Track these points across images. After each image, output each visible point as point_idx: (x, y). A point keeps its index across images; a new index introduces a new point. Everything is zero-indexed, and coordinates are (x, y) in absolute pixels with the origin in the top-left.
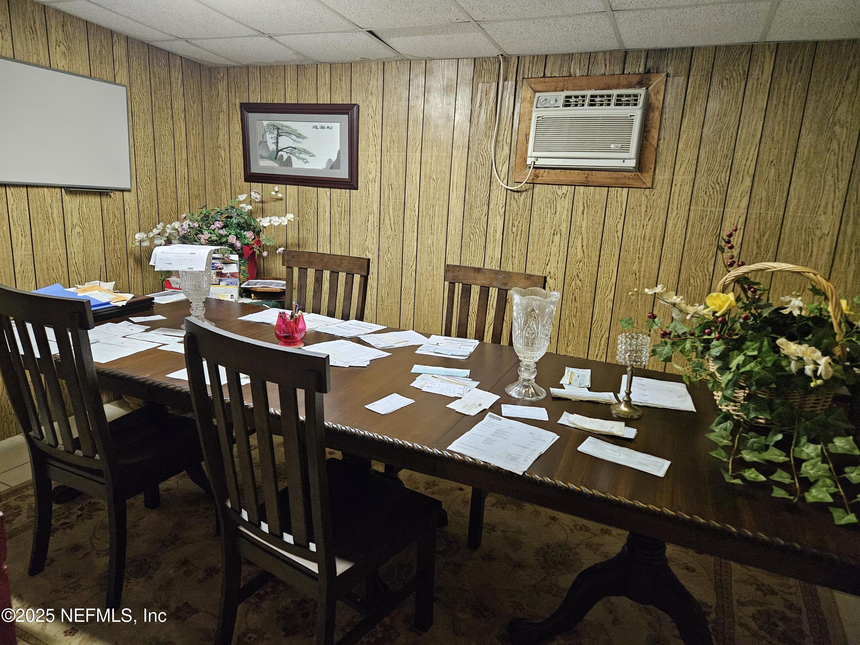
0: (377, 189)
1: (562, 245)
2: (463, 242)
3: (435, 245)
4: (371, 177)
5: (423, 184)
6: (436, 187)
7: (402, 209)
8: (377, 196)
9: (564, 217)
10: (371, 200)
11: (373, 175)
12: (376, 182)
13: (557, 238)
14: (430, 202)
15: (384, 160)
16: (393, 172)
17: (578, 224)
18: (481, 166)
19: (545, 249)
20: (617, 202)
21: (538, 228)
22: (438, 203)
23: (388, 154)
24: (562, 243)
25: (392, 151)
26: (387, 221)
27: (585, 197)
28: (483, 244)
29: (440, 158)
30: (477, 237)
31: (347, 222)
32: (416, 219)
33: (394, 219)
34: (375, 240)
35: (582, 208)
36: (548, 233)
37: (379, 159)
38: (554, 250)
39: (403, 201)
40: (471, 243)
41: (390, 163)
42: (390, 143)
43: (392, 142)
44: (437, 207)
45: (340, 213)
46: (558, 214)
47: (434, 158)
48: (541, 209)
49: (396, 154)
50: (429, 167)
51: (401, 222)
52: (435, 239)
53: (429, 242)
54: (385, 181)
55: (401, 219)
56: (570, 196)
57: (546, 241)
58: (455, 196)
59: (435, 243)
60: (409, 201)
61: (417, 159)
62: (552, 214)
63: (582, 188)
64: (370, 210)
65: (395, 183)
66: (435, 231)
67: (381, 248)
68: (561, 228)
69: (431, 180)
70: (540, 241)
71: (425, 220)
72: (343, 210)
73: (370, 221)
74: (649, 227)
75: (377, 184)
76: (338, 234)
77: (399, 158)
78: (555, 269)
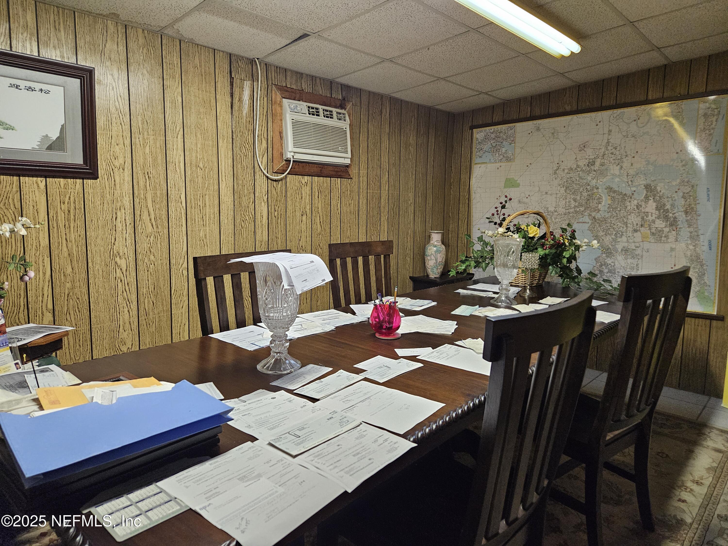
0: (128, 178)
1: (308, 223)
2: (235, 231)
3: (208, 237)
4: (117, 163)
5: (189, 173)
6: (204, 176)
7: (165, 202)
8: (127, 187)
9: (307, 201)
10: (119, 192)
11: (121, 161)
12: (126, 169)
13: (304, 218)
14: (199, 192)
15: (136, 144)
16: (150, 159)
17: (316, 205)
18: (244, 157)
19: (298, 227)
20: (336, 188)
21: (292, 211)
22: (207, 193)
23: (141, 136)
24: (308, 221)
25: (146, 133)
26: (145, 216)
27: (319, 185)
28: (253, 230)
29: (206, 146)
30: (247, 224)
31: (80, 223)
32: (183, 212)
33: (155, 214)
34: (128, 241)
35: (317, 193)
36: (298, 214)
37: (128, 142)
38: (304, 227)
39: (165, 192)
40: (242, 230)
41: (144, 147)
42: (143, 123)
43: (145, 123)
44: (207, 196)
45: (67, 212)
46: (303, 198)
47: (199, 146)
48: (292, 195)
49: (152, 137)
50: (194, 155)
51: (164, 217)
52: (208, 231)
53: (201, 235)
54: (139, 169)
55: (164, 212)
56: (309, 184)
57: (298, 221)
58: (224, 185)
59: (208, 235)
60: (173, 192)
61: (179, 145)
62: (299, 199)
63: (316, 178)
64: (119, 205)
65: (154, 172)
66: (208, 223)
67: (139, 250)
68: (307, 210)
69: (199, 169)
70: (294, 222)
71: (195, 212)
72: (72, 207)
73: (119, 219)
74: (352, 205)
75: (128, 172)
76: (64, 241)
77: (155, 143)
78: (305, 242)
